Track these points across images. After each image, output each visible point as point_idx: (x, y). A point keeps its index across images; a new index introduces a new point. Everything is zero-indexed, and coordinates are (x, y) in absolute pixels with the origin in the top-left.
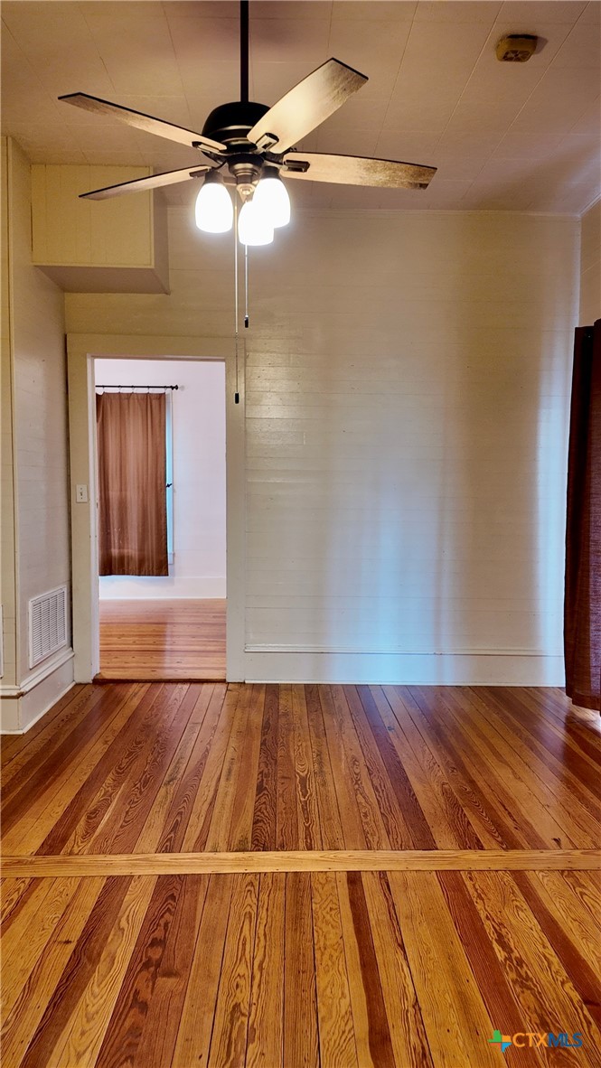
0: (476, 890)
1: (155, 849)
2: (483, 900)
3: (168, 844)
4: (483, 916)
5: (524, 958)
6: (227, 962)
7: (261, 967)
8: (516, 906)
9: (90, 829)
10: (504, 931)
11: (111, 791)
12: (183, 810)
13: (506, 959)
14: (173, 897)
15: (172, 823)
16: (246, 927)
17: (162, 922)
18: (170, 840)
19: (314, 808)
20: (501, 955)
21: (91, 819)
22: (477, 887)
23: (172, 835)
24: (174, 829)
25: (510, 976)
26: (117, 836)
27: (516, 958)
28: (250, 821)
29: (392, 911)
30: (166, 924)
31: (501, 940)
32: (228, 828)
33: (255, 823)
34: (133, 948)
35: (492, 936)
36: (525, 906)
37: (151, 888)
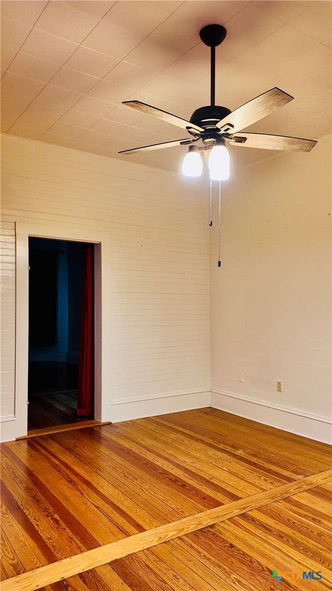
0: (74, 542)
2: (70, 538)
4: (67, 529)
5: (46, 518)
8: (51, 539)
10: (56, 526)
13: (54, 515)
20: (56, 516)
22: (75, 544)
25: (51, 510)
27: (49, 517)
29: (110, 518)
31: (56, 521)
35: (61, 522)
36: (46, 541)
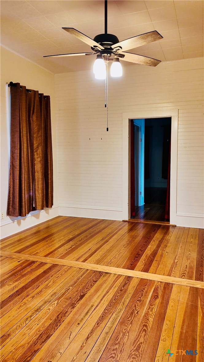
1: (133, 278)
3: (129, 279)
6: (123, 253)
7: (118, 251)
9: (156, 290)
11: (149, 311)
12: (120, 292)
14: (131, 265)
15: (125, 287)
16: (117, 257)
17: (135, 260)
18: (128, 280)
19: (71, 283)
21: (156, 295)
23: (127, 282)
24: (126, 284)
26: (146, 285)
28: (98, 282)
30: (134, 260)
32: (107, 281)
33: (96, 281)
34: (142, 257)
37: (136, 267)
